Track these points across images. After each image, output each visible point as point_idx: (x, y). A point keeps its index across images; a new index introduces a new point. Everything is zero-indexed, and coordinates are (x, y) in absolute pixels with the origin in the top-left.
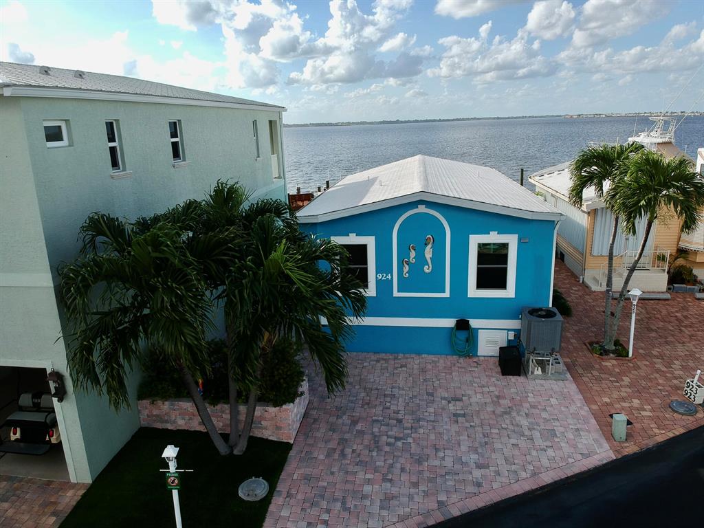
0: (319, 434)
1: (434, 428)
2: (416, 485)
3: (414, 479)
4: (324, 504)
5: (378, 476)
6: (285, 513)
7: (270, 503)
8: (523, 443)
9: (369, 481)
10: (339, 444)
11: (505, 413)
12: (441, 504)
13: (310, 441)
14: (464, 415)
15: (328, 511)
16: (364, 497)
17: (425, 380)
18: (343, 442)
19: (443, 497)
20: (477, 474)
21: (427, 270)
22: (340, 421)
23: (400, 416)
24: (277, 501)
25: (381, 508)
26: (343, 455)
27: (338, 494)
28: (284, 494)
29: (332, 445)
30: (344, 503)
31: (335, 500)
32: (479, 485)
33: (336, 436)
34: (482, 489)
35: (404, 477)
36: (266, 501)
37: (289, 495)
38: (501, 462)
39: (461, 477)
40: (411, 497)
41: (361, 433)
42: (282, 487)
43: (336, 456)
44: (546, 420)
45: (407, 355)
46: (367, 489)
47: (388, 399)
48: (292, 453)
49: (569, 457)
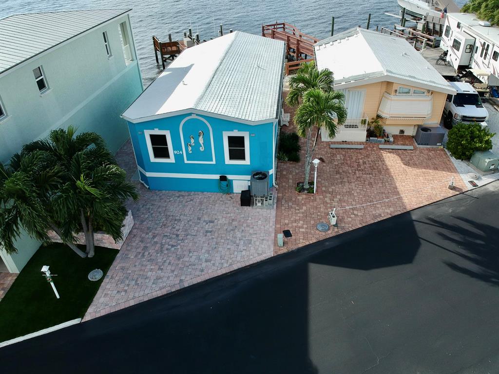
0: (134, 244)
1: (193, 240)
2: (173, 271)
3: (173, 268)
4: (127, 282)
5: (157, 267)
6: (108, 286)
7: (102, 281)
8: (233, 248)
9: (151, 270)
10: (143, 250)
11: (232, 230)
12: (181, 281)
13: (129, 248)
14: (211, 232)
15: (128, 285)
16: (147, 278)
17: (200, 210)
18: (145, 248)
19: (183, 278)
20: (204, 265)
21: (202, 149)
22: (147, 236)
23: (179, 233)
24: (106, 280)
25: (153, 283)
26: (143, 256)
27: (135, 277)
28: (110, 277)
29: (139, 250)
30: (136, 281)
31: (133, 280)
32: (202, 271)
33: (142, 245)
34: (203, 273)
35: (169, 267)
36: (101, 281)
37: (112, 278)
38: (218, 258)
39: (196, 267)
40: (168, 278)
41: (156, 243)
42: (109, 273)
43: (140, 256)
44: (251, 234)
45: (196, 193)
46: (149, 274)
47: (176, 222)
48: (118, 255)
49: (251, 255)
